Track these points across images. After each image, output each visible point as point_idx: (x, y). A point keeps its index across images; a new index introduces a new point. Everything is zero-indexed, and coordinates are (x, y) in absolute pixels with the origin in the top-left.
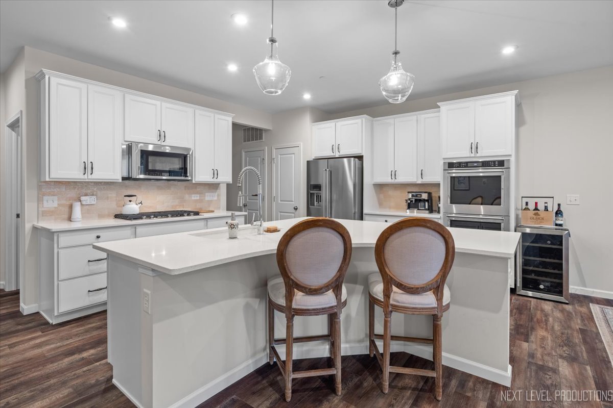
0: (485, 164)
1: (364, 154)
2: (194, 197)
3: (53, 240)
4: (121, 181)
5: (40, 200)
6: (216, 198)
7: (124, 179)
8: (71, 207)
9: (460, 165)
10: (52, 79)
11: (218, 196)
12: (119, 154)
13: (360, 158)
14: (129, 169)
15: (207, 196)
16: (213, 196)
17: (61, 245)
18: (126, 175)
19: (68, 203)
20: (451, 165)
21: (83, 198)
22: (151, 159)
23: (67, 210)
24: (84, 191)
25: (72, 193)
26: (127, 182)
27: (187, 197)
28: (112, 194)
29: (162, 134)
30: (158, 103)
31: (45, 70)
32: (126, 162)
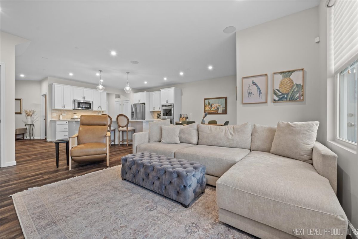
0: (169, 106)
1: (145, 103)
3: (56, 123)
4: (72, 109)
5: (52, 114)
7: (73, 109)
8: (59, 116)
9: (166, 106)
10: (55, 85)
12: (72, 102)
13: (144, 104)
14: (75, 107)
17: (58, 124)
18: (74, 108)
19: (59, 115)
20: (163, 106)
21: (62, 114)
22: (81, 104)
23: (58, 117)
24: (62, 112)
25: (60, 113)
26: (74, 110)
28: (70, 113)
29: (84, 98)
30: (83, 89)
31: (53, 83)
32: (74, 104)
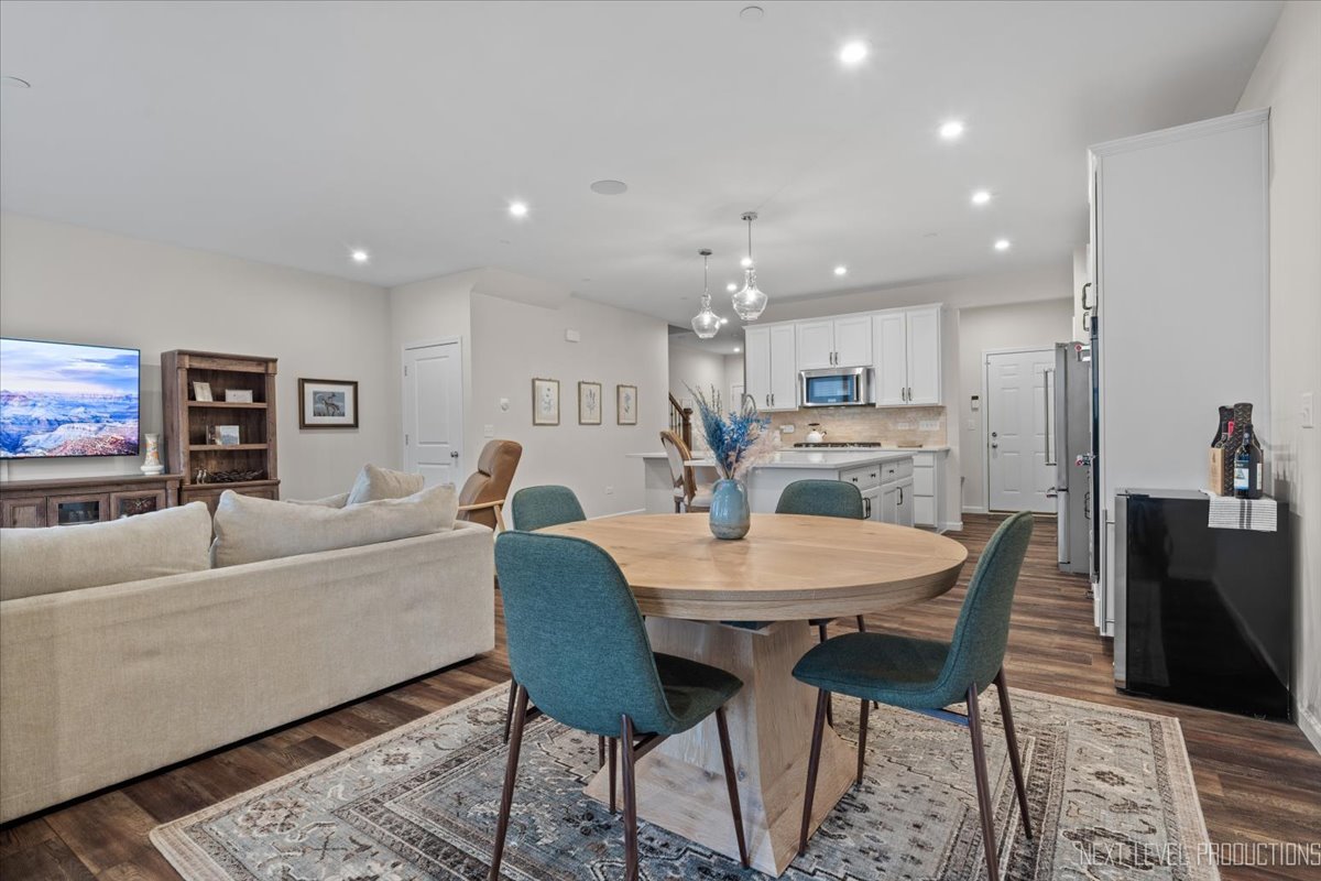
4: (797, 410)
6: (937, 428)
11: (944, 425)
15: (923, 425)
16: (931, 426)
27: (891, 426)
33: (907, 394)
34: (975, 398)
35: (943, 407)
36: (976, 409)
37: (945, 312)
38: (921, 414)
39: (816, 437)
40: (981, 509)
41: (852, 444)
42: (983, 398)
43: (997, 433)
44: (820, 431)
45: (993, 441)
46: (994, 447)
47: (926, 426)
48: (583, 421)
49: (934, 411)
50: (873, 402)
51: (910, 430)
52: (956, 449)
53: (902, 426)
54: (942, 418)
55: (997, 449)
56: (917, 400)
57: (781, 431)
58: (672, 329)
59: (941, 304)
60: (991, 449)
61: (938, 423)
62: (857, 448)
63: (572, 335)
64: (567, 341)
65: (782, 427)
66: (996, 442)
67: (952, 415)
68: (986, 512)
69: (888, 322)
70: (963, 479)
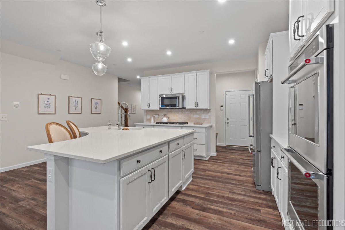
2: (195, 116)
4: (159, 109)
5: (146, 116)
6: (208, 117)
11: (210, 116)
15: (203, 116)
16: (206, 116)
27: (192, 116)
30: (170, 77)
33: (197, 104)
34: (222, 106)
35: (210, 110)
36: (222, 110)
37: (211, 74)
38: (202, 112)
39: (165, 120)
40: (223, 144)
41: (176, 123)
42: (224, 106)
43: (229, 118)
44: (167, 117)
45: (227, 121)
46: (228, 123)
47: (204, 116)
48: (70, 112)
49: (207, 111)
50: (185, 107)
51: (198, 118)
52: (214, 125)
53: (196, 116)
54: (209, 114)
55: (229, 124)
56: (200, 107)
57: (154, 117)
58: (120, 80)
59: (209, 70)
60: (227, 124)
61: (208, 115)
62: (178, 125)
63: (64, 77)
64: (62, 79)
65: (154, 115)
66: (228, 122)
67: (213, 112)
68: (225, 145)
69: (191, 76)
70: (217, 134)
